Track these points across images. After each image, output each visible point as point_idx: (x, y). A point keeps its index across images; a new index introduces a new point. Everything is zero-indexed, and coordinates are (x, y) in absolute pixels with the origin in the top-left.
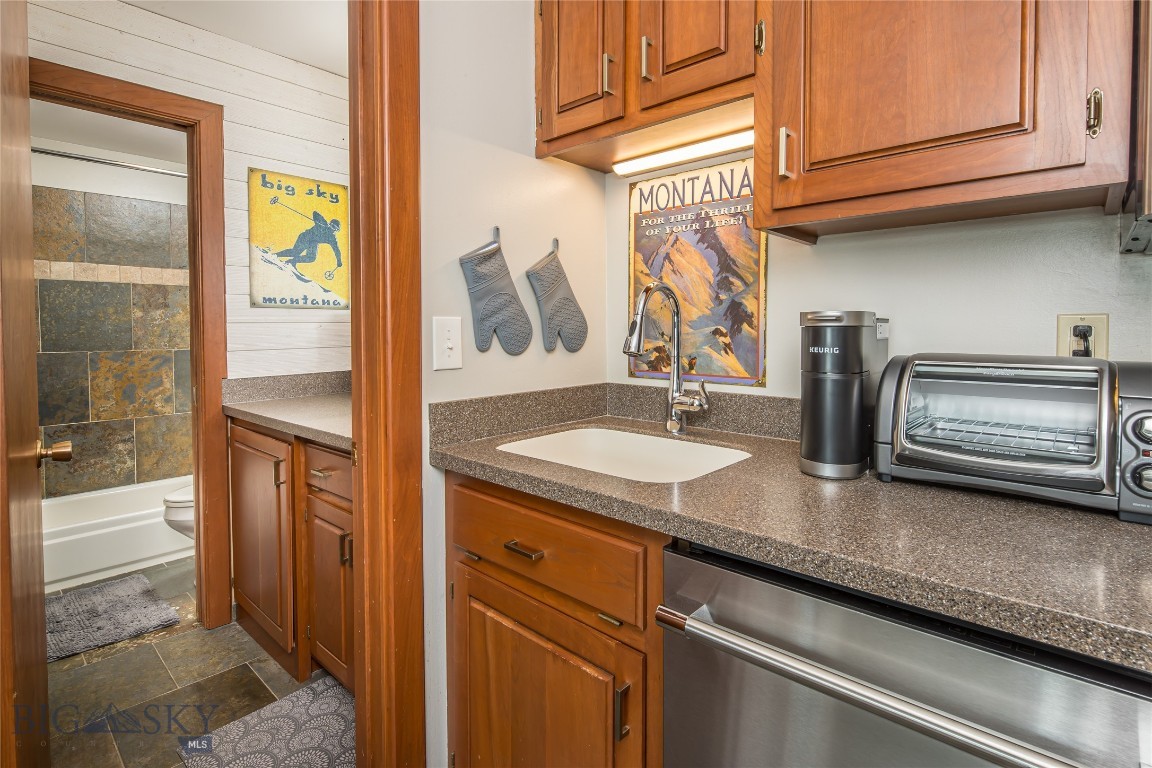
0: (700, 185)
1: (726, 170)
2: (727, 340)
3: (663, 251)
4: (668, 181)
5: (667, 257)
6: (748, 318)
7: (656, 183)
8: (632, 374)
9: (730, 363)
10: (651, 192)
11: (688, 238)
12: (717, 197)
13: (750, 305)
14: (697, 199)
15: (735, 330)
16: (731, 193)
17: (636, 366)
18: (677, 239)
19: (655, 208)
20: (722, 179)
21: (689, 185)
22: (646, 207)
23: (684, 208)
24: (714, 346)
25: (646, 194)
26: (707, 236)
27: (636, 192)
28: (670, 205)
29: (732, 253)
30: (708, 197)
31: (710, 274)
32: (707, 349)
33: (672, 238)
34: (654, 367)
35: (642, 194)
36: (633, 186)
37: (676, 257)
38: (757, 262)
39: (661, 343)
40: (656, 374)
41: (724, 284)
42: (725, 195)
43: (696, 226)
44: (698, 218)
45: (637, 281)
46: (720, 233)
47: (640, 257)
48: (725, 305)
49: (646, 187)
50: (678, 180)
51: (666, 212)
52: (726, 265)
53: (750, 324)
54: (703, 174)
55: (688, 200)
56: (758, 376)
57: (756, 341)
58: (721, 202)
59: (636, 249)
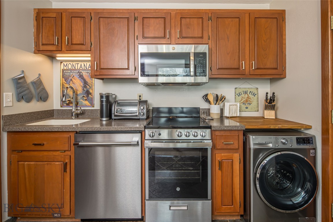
0: (79, 65)
1: (85, 63)
2: (86, 98)
3: (70, 78)
4: (71, 63)
5: (71, 80)
6: (91, 94)
7: (68, 63)
8: (61, 107)
9: (87, 103)
10: (67, 65)
11: (76, 76)
12: (83, 68)
13: (91, 91)
14: (79, 68)
15: (88, 96)
16: (86, 68)
17: (63, 105)
18: (74, 76)
19: (68, 68)
20: (84, 65)
21: (76, 65)
22: (65, 68)
23: (75, 70)
24: (83, 100)
25: (65, 65)
26: (81, 76)
27: (62, 64)
28: (72, 68)
29: (87, 80)
30: (81, 68)
31: (82, 84)
32: (81, 100)
33: (72, 76)
34: (68, 105)
35: (64, 65)
36: (61, 62)
37: (73, 80)
38: (92, 83)
39: (70, 99)
40: (68, 106)
41: (85, 87)
42: (85, 68)
43: (78, 74)
44: (79, 72)
45: (63, 85)
46: (84, 76)
47: (64, 79)
48: (85, 91)
49: (65, 64)
50: (74, 63)
51: (71, 70)
52: (85, 83)
53: (91, 95)
54: (80, 63)
55: (76, 68)
56: (92, 105)
57: (92, 98)
58: (84, 70)
59: (63, 77)
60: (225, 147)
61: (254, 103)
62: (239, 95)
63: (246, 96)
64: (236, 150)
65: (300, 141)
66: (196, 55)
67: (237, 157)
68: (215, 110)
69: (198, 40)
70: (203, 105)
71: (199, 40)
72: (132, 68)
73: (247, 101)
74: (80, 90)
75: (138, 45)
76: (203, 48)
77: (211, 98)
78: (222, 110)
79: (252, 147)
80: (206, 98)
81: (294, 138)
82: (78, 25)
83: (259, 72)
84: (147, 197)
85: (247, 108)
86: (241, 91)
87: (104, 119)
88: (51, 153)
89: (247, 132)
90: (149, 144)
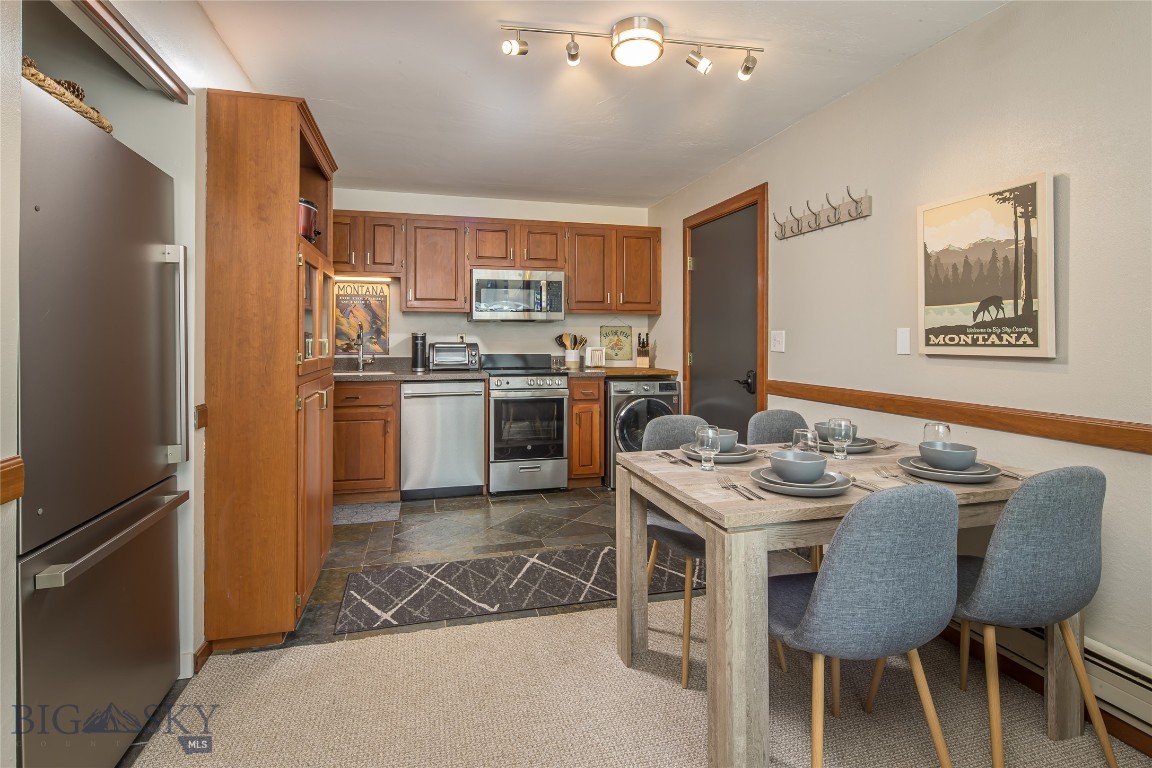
0: (365, 289)
1: (375, 286)
2: (376, 340)
3: (349, 309)
4: (352, 285)
5: (351, 311)
6: (383, 333)
7: (346, 285)
8: (335, 353)
9: (377, 348)
10: (344, 288)
11: (360, 306)
12: (371, 293)
13: (383, 329)
14: (364, 294)
15: (378, 337)
16: (376, 294)
17: (337, 349)
18: (355, 306)
19: (346, 293)
20: (373, 288)
21: (360, 289)
22: (341, 293)
23: (358, 295)
24: (371, 342)
26: (367, 306)
27: (336, 286)
28: (353, 293)
29: (377, 312)
30: (368, 293)
31: (369, 319)
32: (368, 343)
34: (345, 351)
35: (340, 287)
36: (335, 284)
37: (354, 311)
38: (385, 316)
39: (349, 341)
41: (375, 323)
42: (374, 293)
43: (363, 302)
44: (364, 300)
45: (338, 318)
46: (373, 305)
47: (339, 310)
48: (375, 329)
49: (341, 285)
50: (356, 286)
51: (351, 296)
52: (375, 317)
53: (385, 336)
54: (366, 286)
55: (360, 293)
56: (386, 351)
57: (386, 341)
58: (372, 296)
59: (337, 307)
60: (584, 397)
61: (627, 349)
62: (607, 335)
63: (616, 338)
64: (596, 400)
65: (662, 388)
66: (549, 284)
67: (597, 408)
68: (572, 356)
69: (550, 264)
70: (556, 352)
71: (553, 264)
72: (461, 298)
73: (616, 345)
74: (366, 326)
75: (471, 271)
76: (558, 276)
77: (568, 342)
78: (582, 359)
79: (613, 394)
80: (560, 341)
81: (657, 384)
82: (383, 236)
83: (628, 307)
84: (492, 459)
85: (617, 355)
86: (608, 330)
87: (419, 369)
88: (367, 410)
89: (608, 379)
90: (495, 394)
